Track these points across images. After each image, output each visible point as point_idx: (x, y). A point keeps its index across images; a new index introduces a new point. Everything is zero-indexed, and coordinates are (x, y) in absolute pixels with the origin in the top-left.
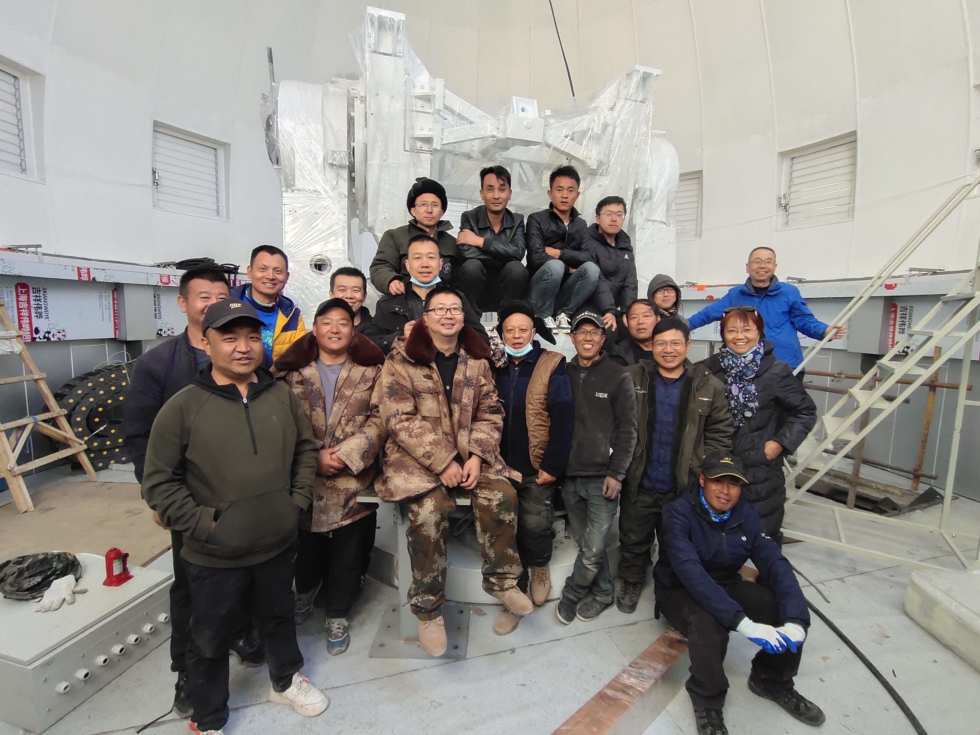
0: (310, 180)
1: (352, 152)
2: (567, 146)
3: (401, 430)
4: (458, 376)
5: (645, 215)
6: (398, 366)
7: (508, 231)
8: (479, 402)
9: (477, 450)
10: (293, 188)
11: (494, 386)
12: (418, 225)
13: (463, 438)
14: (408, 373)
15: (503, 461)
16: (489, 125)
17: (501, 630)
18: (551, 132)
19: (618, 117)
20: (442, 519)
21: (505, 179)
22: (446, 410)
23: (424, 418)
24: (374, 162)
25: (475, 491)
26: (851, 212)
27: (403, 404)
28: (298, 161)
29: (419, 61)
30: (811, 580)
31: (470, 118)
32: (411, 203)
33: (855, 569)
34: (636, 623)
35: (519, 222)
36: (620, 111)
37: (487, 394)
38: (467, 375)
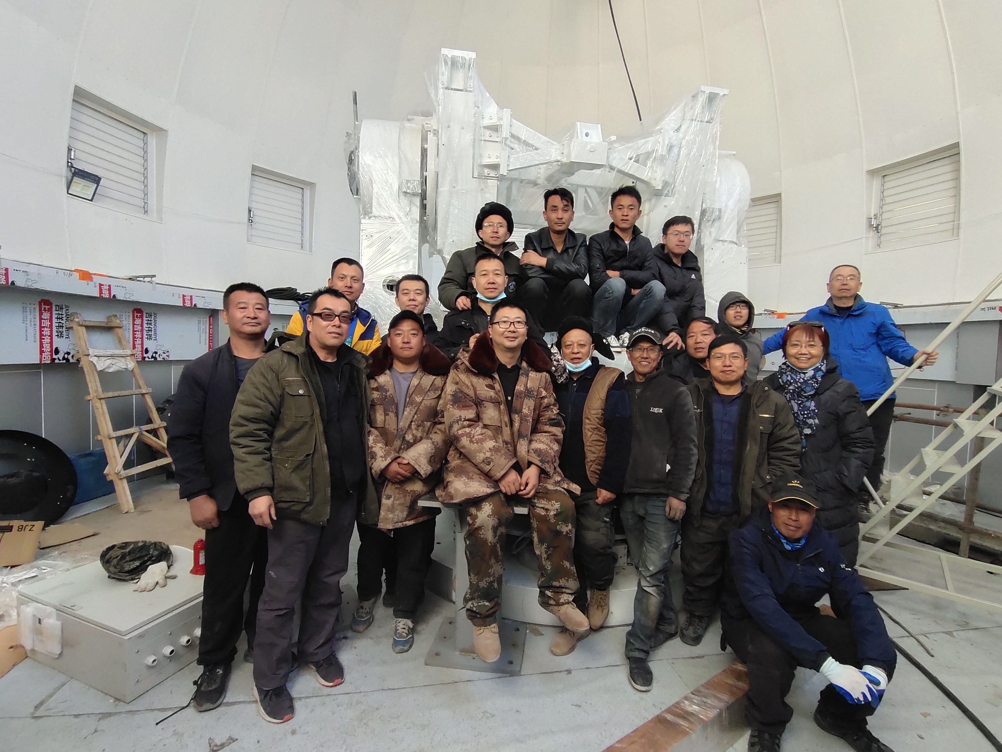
0: (385, 207)
1: (424, 181)
2: (631, 168)
3: (463, 435)
4: (519, 387)
5: (713, 235)
6: (462, 375)
7: (570, 251)
8: (539, 414)
9: (536, 460)
10: (371, 215)
11: (555, 400)
12: (486, 246)
13: (522, 447)
14: (471, 382)
15: (562, 474)
16: (553, 150)
17: (557, 651)
18: (614, 155)
19: (684, 138)
20: (500, 524)
21: (569, 200)
22: (506, 419)
23: (485, 426)
24: (444, 189)
25: (533, 501)
26: (955, 230)
27: (466, 411)
28: (375, 190)
29: (488, 95)
30: (911, 630)
31: (535, 145)
32: (479, 226)
33: (967, 623)
34: (703, 657)
35: (581, 241)
36: (686, 132)
37: (548, 407)
38: (528, 386)
